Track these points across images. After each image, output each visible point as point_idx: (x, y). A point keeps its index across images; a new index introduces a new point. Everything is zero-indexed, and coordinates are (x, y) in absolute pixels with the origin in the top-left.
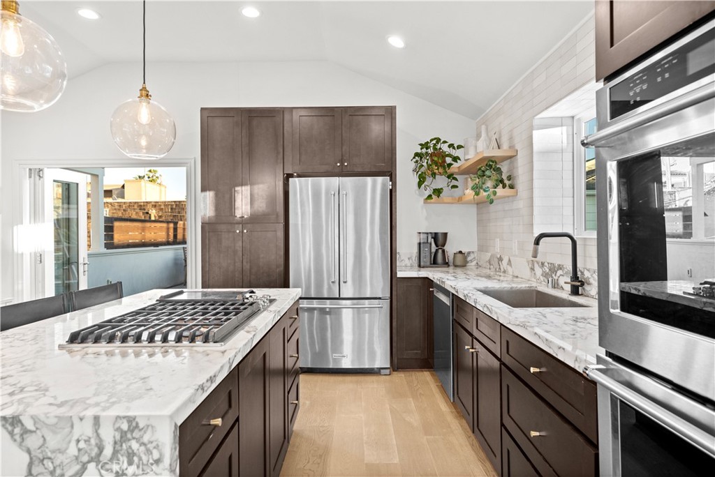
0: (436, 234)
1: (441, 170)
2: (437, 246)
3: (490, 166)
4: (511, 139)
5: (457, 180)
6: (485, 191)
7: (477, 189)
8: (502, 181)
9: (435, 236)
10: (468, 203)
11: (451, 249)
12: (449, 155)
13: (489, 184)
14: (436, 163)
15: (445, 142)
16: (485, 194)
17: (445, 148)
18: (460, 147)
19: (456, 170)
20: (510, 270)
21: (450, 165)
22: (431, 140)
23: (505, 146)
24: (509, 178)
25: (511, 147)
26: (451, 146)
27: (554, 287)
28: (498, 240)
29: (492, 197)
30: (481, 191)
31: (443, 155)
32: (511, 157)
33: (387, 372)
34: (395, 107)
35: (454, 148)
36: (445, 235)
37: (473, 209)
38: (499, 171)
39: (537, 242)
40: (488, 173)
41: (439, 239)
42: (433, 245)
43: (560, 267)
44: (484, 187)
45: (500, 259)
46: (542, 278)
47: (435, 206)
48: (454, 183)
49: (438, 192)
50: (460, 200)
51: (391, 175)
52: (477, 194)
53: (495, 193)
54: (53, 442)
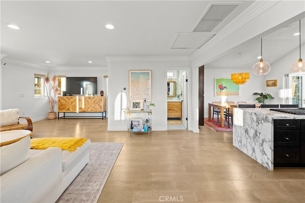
54: (259, 117)
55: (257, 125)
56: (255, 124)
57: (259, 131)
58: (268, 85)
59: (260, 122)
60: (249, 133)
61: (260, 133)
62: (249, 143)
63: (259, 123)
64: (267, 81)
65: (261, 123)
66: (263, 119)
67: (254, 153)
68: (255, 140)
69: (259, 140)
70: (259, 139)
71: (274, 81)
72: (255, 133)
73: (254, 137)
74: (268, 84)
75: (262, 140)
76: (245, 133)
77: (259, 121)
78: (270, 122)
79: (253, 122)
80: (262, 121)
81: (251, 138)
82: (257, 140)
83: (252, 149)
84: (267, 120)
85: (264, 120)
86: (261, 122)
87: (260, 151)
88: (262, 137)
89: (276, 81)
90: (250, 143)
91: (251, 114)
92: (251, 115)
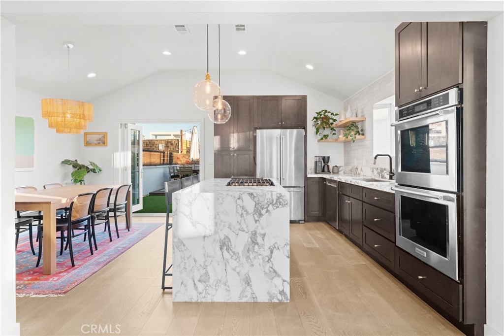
0: (324, 157)
1: (327, 126)
2: (324, 163)
3: (353, 125)
4: (363, 112)
5: (335, 131)
6: (351, 136)
7: (346, 135)
8: (358, 132)
9: (324, 158)
10: (341, 142)
11: (331, 164)
12: (332, 119)
13: (353, 133)
14: (325, 123)
15: (329, 112)
16: (351, 138)
17: (329, 115)
18: (336, 115)
19: (335, 126)
20: (362, 173)
21: (332, 124)
22: (322, 111)
23: (360, 115)
24: (362, 130)
25: (363, 116)
26: (332, 114)
27: (382, 178)
28: (355, 160)
29: (354, 139)
30: (349, 136)
31: (328, 118)
32: (363, 121)
33: (303, 222)
34: (307, 96)
35: (334, 115)
36: (329, 157)
37: (342, 145)
38: (357, 127)
39: (376, 158)
40: (352, 128)
41: (326, 160)
42: (323, 163)
43: (385, 169)
44: (350, 134)
45: (357, 169)
46: (377, 175)
47: (324, 144)
48: (334, 132)
49: (326, 136)
50: (336, 140)
51: (305, 128)
52: (347, 138)
53: (355, 138)
54: (261, 199)
55: (257, 218)
56: (250, 219)
57: (263, 232)
58: (88, 144)
59: (263, 212)
60: (233, 246)
61: (264, 235)
62: (234, 270)
63: (261, 215)
64: (86, 134)
65: (268, 211)
66: (272, 203)
67: (248, 288)
68: (252, 256)
69: (261, 251)
70: (262, 249)
71: (101, 136)
72: (250, 240)
73: (248, 251)
74: (87, 140)
75: (270, 248)
76: (221, 249)
77: (263, 209)
78: (287, 204)
79: (245, 215)
80: (270, 208)
81: (241, 254)
82: (255, 254)
83: (243, 280)
84: (280, 202)
85: (273, 205)
86: (265, 210)
87: (266, 273)
88: (268, 243)
89: (105, 135)
90: (238, 270)
91: (239, 199)
92: (239, 202)
